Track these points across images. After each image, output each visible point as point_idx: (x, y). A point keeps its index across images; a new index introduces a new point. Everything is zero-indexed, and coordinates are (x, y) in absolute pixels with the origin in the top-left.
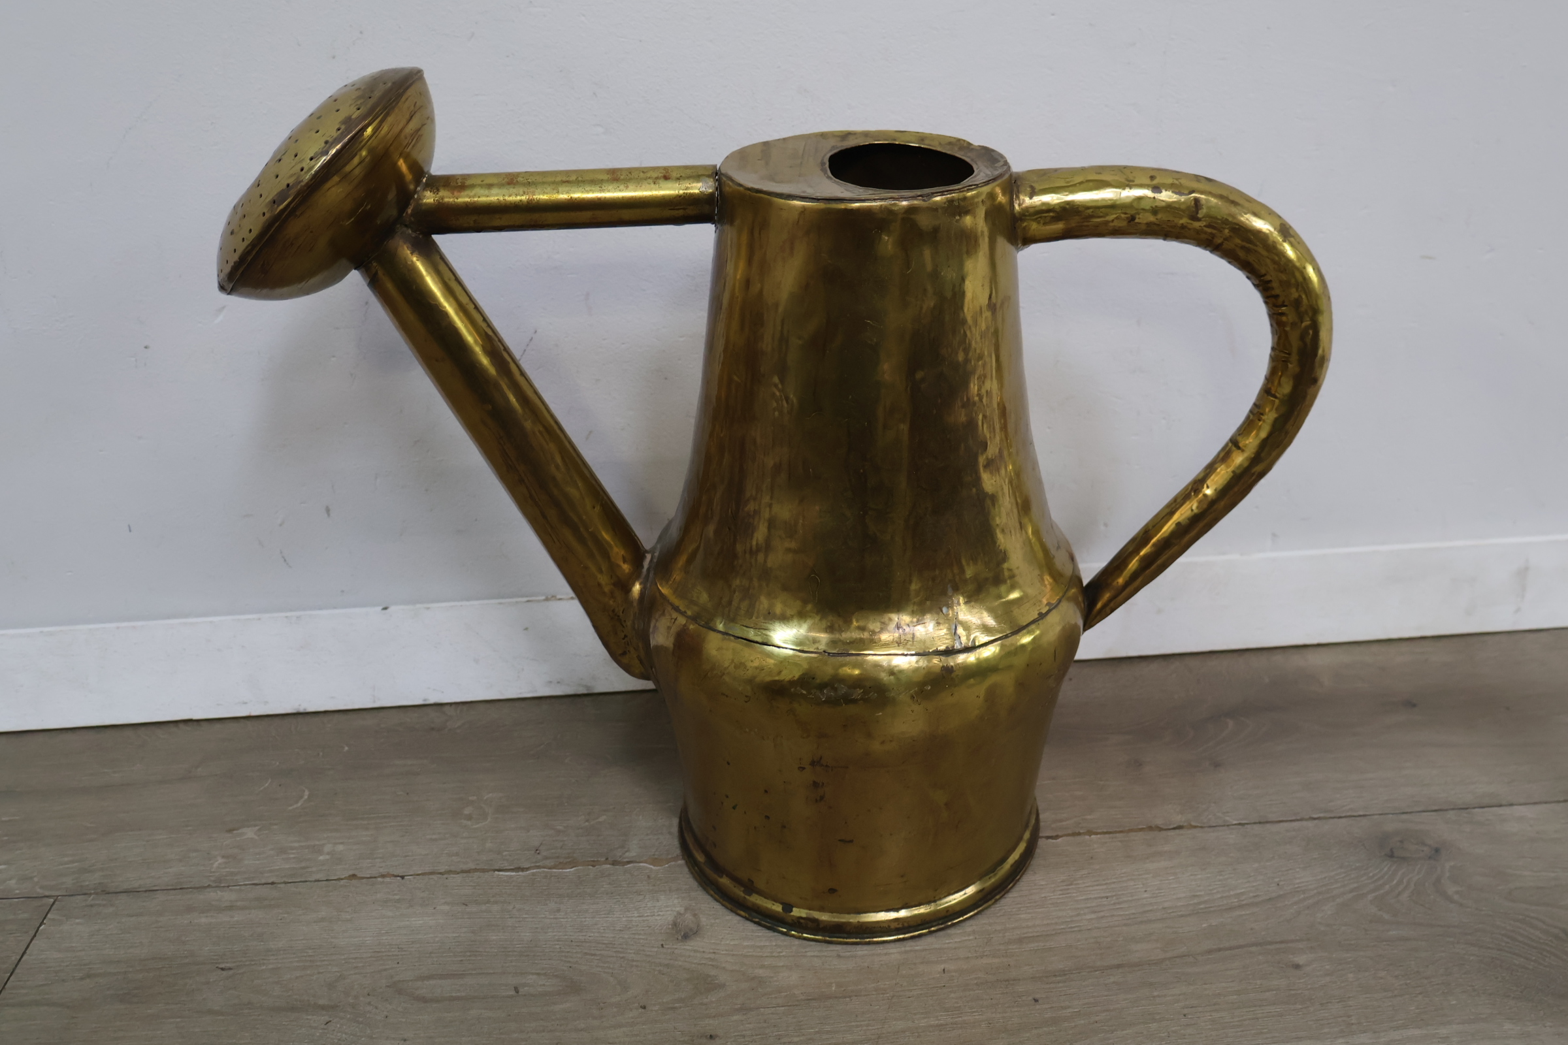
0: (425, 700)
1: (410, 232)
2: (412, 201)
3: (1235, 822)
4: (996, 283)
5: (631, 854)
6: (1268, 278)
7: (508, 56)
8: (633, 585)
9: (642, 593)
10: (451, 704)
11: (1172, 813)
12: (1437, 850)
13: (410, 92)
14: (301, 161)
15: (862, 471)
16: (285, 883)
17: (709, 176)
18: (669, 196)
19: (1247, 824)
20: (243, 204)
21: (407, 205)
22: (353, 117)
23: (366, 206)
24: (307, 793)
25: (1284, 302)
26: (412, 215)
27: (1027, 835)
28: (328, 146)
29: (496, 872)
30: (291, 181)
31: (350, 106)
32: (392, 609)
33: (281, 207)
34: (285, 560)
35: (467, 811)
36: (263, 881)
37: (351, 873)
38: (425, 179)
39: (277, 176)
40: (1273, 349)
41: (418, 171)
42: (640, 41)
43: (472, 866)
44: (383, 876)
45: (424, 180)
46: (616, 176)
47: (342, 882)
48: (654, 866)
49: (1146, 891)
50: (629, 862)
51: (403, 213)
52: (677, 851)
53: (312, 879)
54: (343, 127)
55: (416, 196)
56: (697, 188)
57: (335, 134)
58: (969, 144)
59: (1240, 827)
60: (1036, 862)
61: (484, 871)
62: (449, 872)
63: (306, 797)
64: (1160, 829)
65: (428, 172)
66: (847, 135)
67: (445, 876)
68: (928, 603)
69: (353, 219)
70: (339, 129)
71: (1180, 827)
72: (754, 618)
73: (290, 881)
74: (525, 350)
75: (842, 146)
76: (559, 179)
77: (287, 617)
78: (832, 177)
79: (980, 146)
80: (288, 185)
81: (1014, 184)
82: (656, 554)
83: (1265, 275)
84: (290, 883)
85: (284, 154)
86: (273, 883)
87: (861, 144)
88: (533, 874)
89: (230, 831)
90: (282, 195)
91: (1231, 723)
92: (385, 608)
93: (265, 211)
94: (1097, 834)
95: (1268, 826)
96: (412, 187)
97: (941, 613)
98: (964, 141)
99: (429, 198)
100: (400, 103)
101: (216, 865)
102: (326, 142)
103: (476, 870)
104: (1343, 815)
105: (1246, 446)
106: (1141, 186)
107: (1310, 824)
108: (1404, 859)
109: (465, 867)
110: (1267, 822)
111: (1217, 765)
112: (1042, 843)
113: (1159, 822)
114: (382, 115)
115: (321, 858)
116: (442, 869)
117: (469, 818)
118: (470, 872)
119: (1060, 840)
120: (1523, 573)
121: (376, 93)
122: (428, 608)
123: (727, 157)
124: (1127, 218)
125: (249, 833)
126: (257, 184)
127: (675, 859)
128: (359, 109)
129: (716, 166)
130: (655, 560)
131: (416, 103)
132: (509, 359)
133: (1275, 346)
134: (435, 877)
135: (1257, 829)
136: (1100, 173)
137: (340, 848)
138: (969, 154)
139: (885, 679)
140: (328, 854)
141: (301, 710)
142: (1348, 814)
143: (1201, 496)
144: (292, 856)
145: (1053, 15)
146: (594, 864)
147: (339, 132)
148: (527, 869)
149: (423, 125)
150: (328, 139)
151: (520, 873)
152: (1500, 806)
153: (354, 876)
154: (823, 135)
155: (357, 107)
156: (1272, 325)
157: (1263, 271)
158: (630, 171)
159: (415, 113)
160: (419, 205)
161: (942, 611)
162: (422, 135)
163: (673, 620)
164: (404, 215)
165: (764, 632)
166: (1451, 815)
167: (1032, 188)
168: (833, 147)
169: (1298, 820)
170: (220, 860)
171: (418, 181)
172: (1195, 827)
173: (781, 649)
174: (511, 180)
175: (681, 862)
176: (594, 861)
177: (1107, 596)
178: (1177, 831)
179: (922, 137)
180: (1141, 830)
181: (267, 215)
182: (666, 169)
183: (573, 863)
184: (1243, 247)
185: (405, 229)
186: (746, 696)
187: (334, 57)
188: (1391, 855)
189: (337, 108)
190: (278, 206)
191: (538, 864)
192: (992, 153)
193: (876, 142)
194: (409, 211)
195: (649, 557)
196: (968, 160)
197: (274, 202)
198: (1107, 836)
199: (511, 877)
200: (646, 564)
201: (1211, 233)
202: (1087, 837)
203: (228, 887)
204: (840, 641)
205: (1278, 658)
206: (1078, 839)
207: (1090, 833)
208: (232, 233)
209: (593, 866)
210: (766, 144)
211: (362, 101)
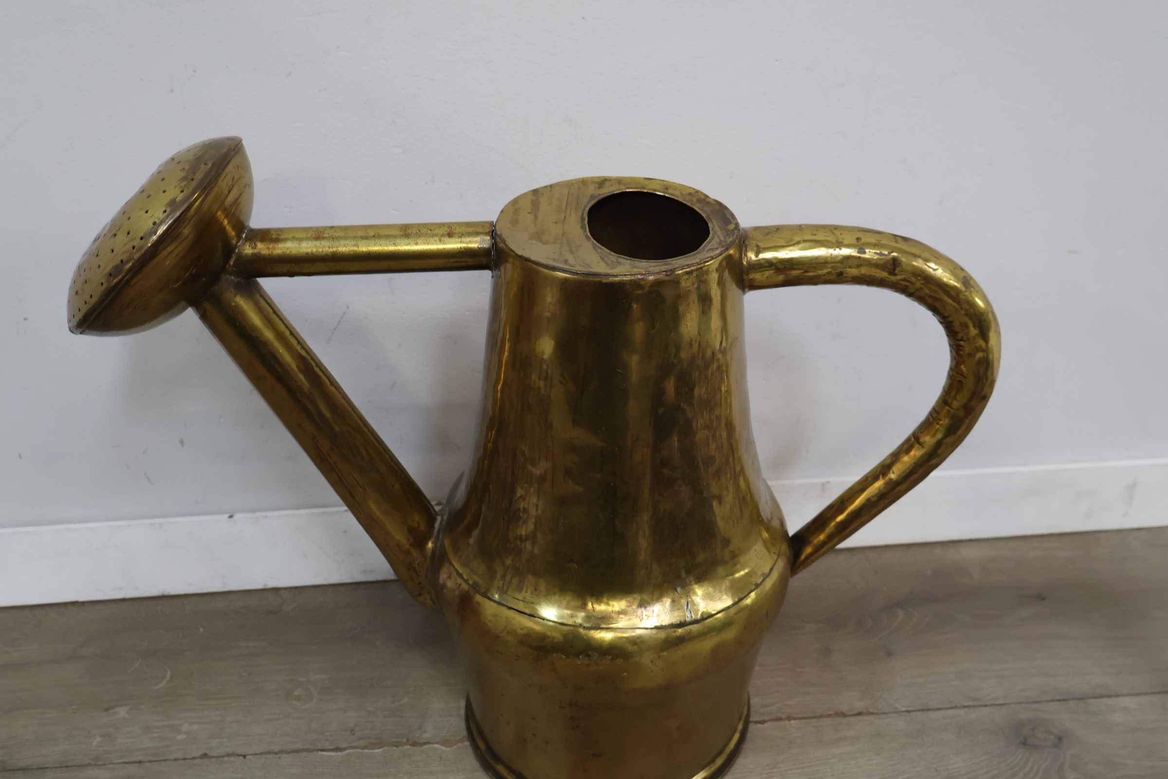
0: (265, 585)
1: (233, 278)
2: (233, 255)
3: (903, 709)
4: (726, 331)
5: (428, 735)
6: (950, 319)
7: (320, 91)
8: (427, 543)
9: (434, 550)
10: (286, 589)
11: (851, 700)
12: (1060, 739)
13: (229, 168)
14: (134, 239)
15: (612, 484)
16: (150, 761)
17: (486, 234)
18: (454, 249)
19: (912, 711)
20: (85, 270)
21: (229, 258)
22: (178, 200)
23: (192, 271)
24: (169, 673)
25: (962, 337)
26: (234, 265)
27: (740, 727)
28: (155, 227)
29: (320, 753)
30: (124, 257)
31: (175, 187)
32: (237, 516)
33: (116, 280)
34: (149, 480)
35: (297, 692)
36: (133, 759)
37: (203, 752)
38: (245, 234)
39: (113, 251)
40: (951, 369)
41: (240, 226)
42: (432, 80)
43: (299, 746)
44: (229, 755)
45: (244, 236)
46: (407, 231)
47: (196, 761)
48: (445, 747)
49: (833, 775)
50: (425, 743)
51: (226, 265)
52: (464, 733)
53: (172, 757)
54: (168, 210)
55: (237, 251)
56: (475, 243)
57: (161, 216)
58: (707, 196)
59: (907, 714)
60: (747, 745)
61: (309, 751)
62: (282, 752)
63: (168, 677)
64: (844, 715)
65: (248, 226)
66: (603, 182)
67: (279, 755)
68: (666, 585)
69: (180, 282)
70: (165, 212)
71: (859, 714)
72: (523, 592)
73: (154, 759)
74: (340, 322)
75: (599, 195)
76: (360, 234)
77: (151, 524)
78: (590, 236)
79: (715, 200)
80: (122, 261)
81: (743, 240)
82: (445, 517)
83: (948, 317)
84: (155, 761)
85: (118, 230)
86: (140, 762)
87: (615, 192)
88: (349, 754)
89: (107, 710)
90: (117, 269)
91: (901, 613)
92: (231, 517)
93: (103, 281)
94: (794, 719)
95: (930, 714)
96: (234, 242)
97: (676, 593)
98: (702, 193)
99: (248, 250)
100: (220, 181)
101: (95, 743)
102: (154, 223)
103: (303, 750)
104: (988, 703)
105: (925, 442)
106: (848, 246)
107: (962, 712)
108: (1035, 746)
109: (295, 747)
110: (929, 710)
111: (889, 654)
112: (752, 727)
113: (844, 708)
114: (204, 195)
115: (180, 737)
116: (276, 748)
117: (299, 698)
118: (298, 752)
119: (766, 725)
120: (1132, 488)
121: (197, 174)
122: (266, 517)
123: (502, 211)
124: (837, 273)
125: (122, 712)
126: (96, 254)
127: (461, 741)
128: (182, 192)
129: (493, 222)
130: (444, 523)
131: (234, 177)
132: (321, 374)
133: (953, 368)
134: (270, 756)
135: (920, 715)
136: (816, 235)
137: (195, 727)
138: (706, 209)
139: (629, 648)
140: (185, 733)
141: (166, 593)
142: (993, 702)
143: (887, 478)
144: (156, 735)
145: (777, 61)
146: (397, 745)
147: (166, 214)
148: (344, 749)
149: (241, 194)
150: (156, 220)
151: (339, 753)
152: (1110, 696)
153: (205, 756)
154: (584, 182)
155: (181, 189)
156: (951, 351)
157: (947, 315)
158: (420, 226)
159: (233, 187)
160: (240, 256)
161: (677, 591)
162: (240, 203)
163: (458, 585)
164: (227, 266)
165: (532, 605)
166: (1071, 704)
167: (757, 246)
168: (592, 197)
169: (952, 708)
170: (99, 739)
171: (239, 237)
172: (873, 713)
173: (545, 621)
174: (318, 234)
175: (467, 743)
176: (398, 742)
177: (809, 550)
178: (858, 718)
179: (667, 186)
180: (829, 716)
181: (105, 285)
182: (450, 225)
183: (380, 744)
184: (931, 297)
185: (228, 276)
186: (517, 656)
187: (172, 91)
188: (1024, 744)
189: (164, 189)
190: (114, 279)
191: (353, 745)
192: (725, 211)
193: (628, 190)
194: (232, 263)
195: (439, 519)
196: (704, 215)
197: (111, 275)
198: (803, 721)
199: (331, 757)
200: (437, 525)
201: (905, 285)
202: (787, 722)
203: (104, 765)
204: (594, 616)
205: (938, 551)
206: (782, 723)
207: (790, 718)
208: (77, 293)
209: (397, 747)
210: (535, 192)
211: (185, 183)
